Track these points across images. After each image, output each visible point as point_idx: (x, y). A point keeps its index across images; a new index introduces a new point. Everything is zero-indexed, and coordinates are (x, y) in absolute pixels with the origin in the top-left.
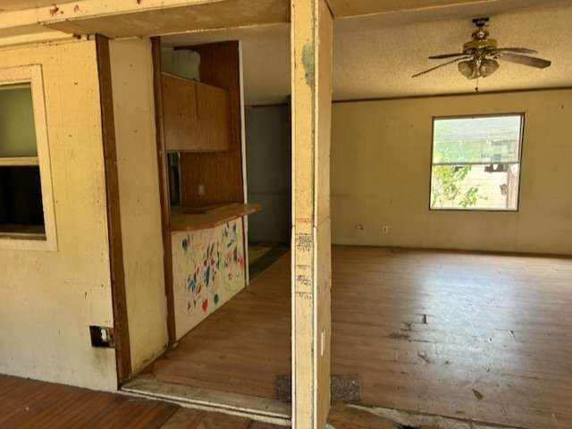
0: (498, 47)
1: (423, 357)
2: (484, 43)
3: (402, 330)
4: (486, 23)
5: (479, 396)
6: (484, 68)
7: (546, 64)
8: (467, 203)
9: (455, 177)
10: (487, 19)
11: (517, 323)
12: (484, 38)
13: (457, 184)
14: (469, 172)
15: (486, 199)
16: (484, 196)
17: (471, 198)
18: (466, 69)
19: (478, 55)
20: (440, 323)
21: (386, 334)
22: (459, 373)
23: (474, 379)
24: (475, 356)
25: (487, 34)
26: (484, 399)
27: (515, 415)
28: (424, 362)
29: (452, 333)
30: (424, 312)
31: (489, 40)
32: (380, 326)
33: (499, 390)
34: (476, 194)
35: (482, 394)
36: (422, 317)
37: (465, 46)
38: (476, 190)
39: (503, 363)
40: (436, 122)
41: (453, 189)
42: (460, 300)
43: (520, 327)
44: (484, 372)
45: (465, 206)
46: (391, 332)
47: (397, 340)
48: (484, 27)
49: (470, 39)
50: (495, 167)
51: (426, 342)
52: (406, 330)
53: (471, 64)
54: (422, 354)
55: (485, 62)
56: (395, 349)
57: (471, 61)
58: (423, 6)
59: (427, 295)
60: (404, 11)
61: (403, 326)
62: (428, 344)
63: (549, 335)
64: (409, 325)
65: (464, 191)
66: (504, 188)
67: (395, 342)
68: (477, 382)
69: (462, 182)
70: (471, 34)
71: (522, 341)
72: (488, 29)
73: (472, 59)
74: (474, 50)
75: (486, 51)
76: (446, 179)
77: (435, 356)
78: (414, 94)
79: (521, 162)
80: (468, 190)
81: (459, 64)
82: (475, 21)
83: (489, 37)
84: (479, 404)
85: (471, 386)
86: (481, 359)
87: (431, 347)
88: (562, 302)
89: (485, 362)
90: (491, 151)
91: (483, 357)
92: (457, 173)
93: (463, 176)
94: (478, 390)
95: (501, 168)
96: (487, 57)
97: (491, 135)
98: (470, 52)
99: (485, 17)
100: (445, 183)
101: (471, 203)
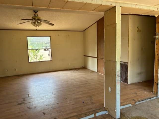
0: (41, 19)
1: (28, 108)
2: (37, 18)
3: (22, 101)
4: (37, 12)
5: (44, 114)
6: (38, 24)
7: (53, 25)
8: (40, 59)
9: (36, 52)
10: (37, 11)
11: (53, 90)
12: (37, 16)
13: (37, 54)
14: (40, 51)
15: (45, 58)
16: (44, 57)
17: (41, 58)
18: (33, 24)
19: (36, 20)
20: (33, 96)
21: (17, 104)
22: (39, 109)
23: (43, 109)
24: (43, 102)
25: (38, 15)
26: (46, 114)
27: (53, 115)
28: (29, 109)
29: (37, 97)
30: (28, 94)
31: (38, 17)
32: (14, 102)
33: (49, 110)
34: (42, 57)
35: (45, 113)
36: (28, 95)
37: (32, 17)
38: (42, 56)
39: (50, 102)
40: (28, 38)
41: (36, 56)
42: (39, 87)
43: (54, 91)
44: (45, 106)
45: (40, 60)
46: (18, 103)
47: (20, 105)
48: (37, 13)
49: (33, 16)
50: (46, 49)
51: (29, 103)
52: (23, 101)
53: (34, 23)
54: (28, 107)
55: (38, 22)
56: (20, 108)
57: (34, 22)
58: (14, 4)
59: (30, 88)
60: (7, 4)
61: (22, 100)
62: (30, 103)
63: (60, 91)
64: (24, 99)
65: (39, 56)
66: (49, 54)
67: (19, 106)
68: (44, 110)
69: (38, 53)
70: (33, 14)
71: (55, 94)
72: (38, 14)
73: (34, 21)
74: (35, 19)
75: (38, 19)
76: (34, 53)
77: (32, 106)
78: (20, 29)
79: (51, 48)
80: (40, 56)
81: (31, 22)
82: (34, 11)
83: (38, 16)
84: (44, 116)
85: (42, 112)
86: (45, 103)
87: (31, 104)
88: (62, 82)
89: (46, 103)
90: (45, 45)
91: (45, 102)
92: (37, 51)
93: (38, 52)
94: (44, 112)
95: (48, 50)
96: (39, 21)
97: (44, 41)
98: (34, 19)
99: (37, 10)
100: (33, 54)
101: (41, 59)
